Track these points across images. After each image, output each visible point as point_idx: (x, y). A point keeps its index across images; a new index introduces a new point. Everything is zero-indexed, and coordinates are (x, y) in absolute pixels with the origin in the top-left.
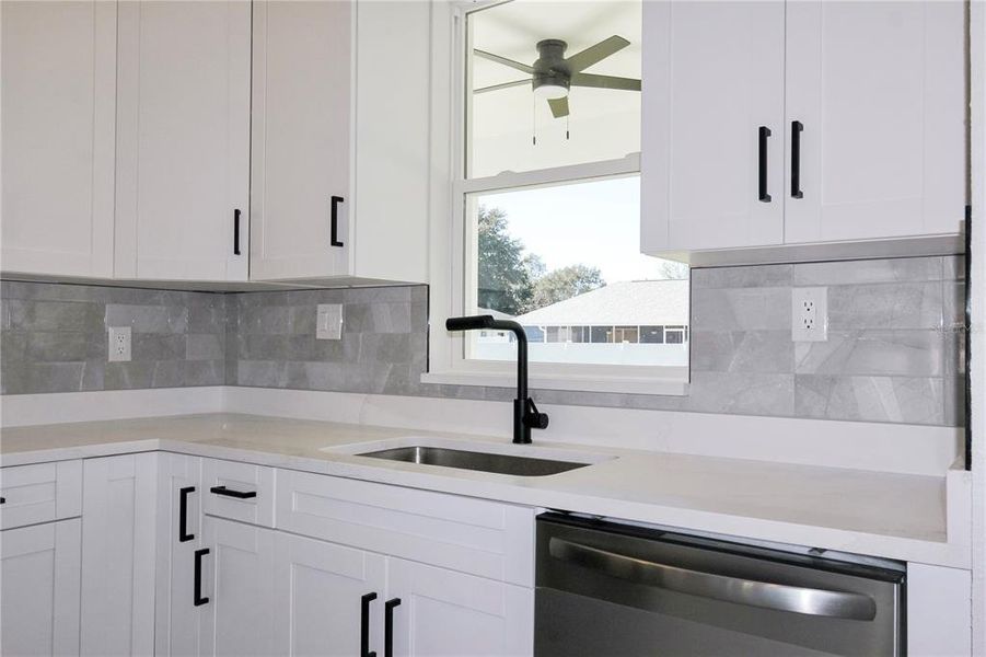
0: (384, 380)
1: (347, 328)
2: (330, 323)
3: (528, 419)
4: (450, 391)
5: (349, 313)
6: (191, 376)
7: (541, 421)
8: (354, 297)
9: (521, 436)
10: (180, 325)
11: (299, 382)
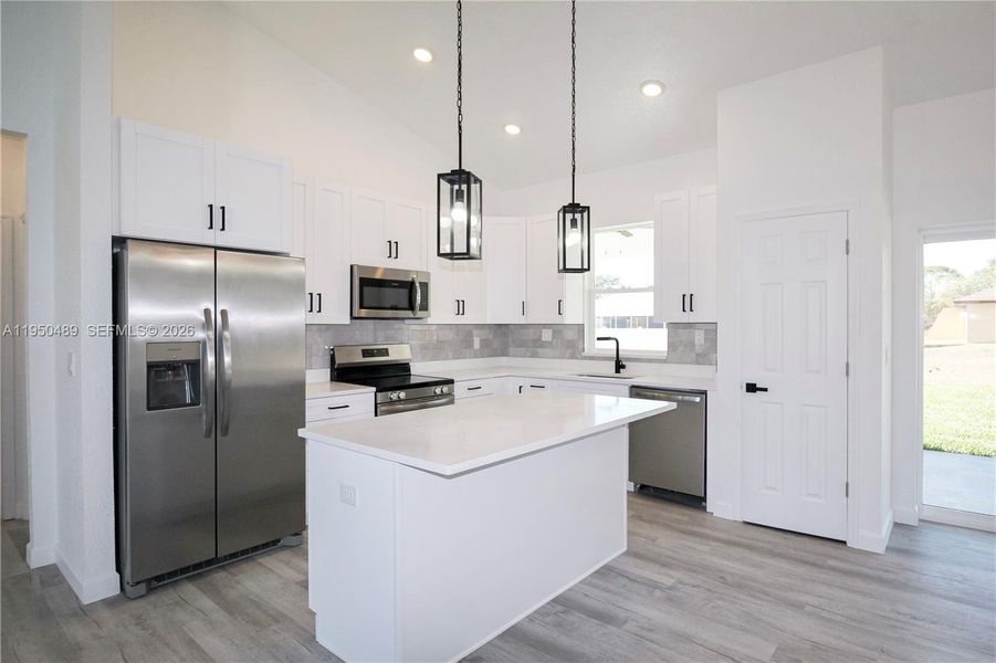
0: (568, 355)
1: (554, 337)
2: (547, 335)
3: (619, 366)
4: (592, 358)
5: (554, 332)
6: (495, 354)
7: (624, 367)
8: (557, 329)
9: (618, 371)
10: (491, 336)
11: (534, 355)
